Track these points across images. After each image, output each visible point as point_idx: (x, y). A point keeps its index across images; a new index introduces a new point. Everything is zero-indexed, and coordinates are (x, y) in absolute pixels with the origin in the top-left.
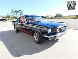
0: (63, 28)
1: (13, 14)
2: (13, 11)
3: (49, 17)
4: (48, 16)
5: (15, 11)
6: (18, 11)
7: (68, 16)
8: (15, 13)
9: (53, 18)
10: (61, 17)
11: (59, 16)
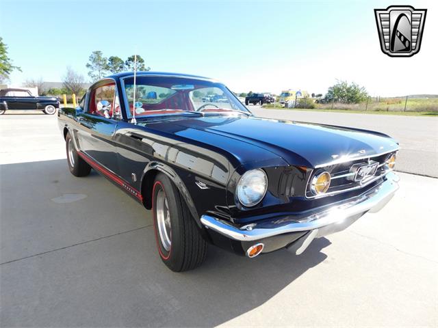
0: (365, 170)
1: (96, 73)
2: (97, 58)
3: (291, 100)
4: (287, 94)
5: (112, 60)
6: (125, 59)
7: (397, 100)
8: (107, 68)
9: (312, 108)
10: (357, 101)
11: (345, 97)
